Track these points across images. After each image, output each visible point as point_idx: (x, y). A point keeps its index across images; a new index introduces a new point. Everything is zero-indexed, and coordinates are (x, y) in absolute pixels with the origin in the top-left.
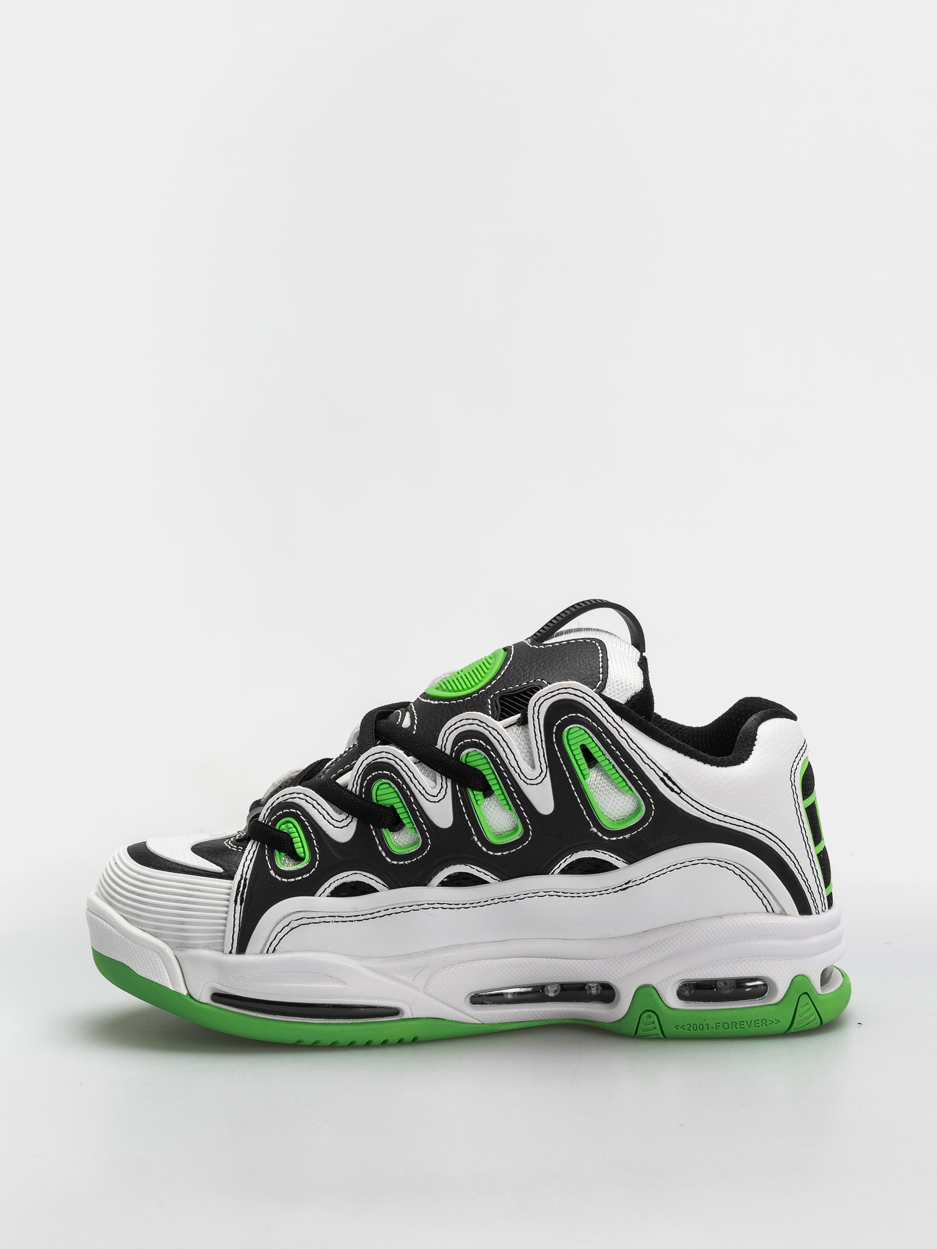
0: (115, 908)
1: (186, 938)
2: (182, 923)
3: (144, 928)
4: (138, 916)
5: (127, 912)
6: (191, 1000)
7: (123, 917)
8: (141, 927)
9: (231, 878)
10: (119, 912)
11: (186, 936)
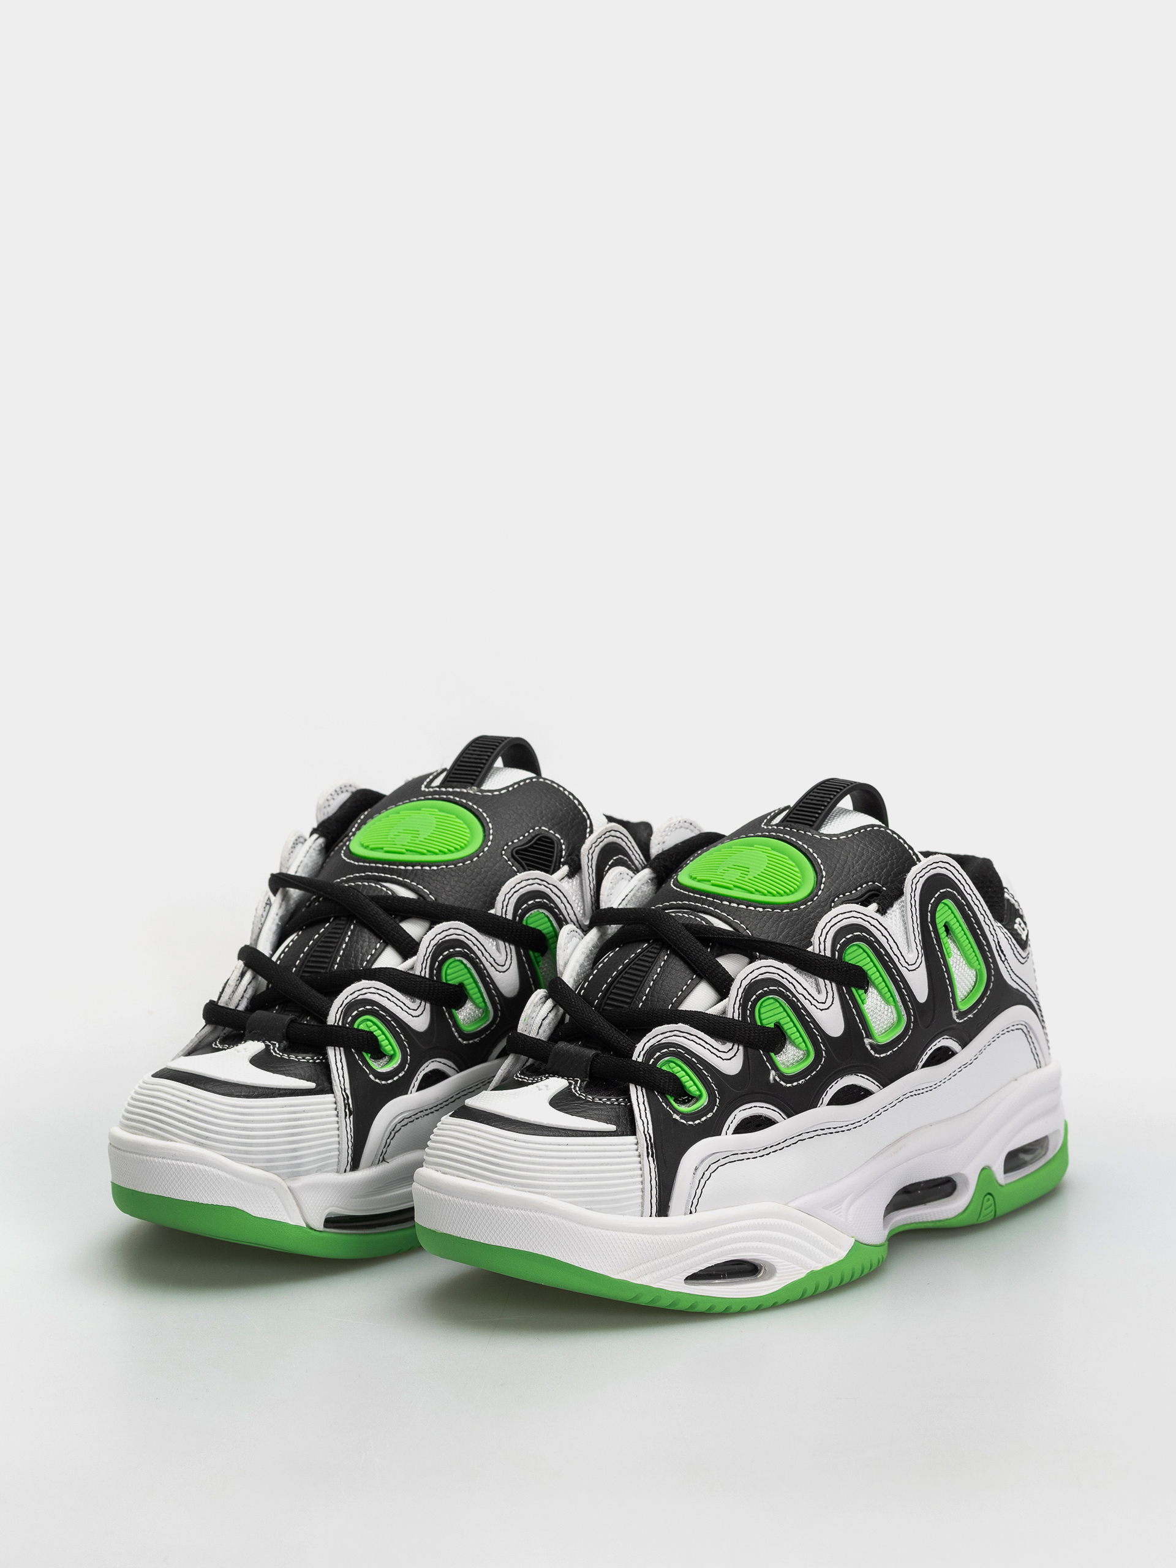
0: (214, 1149)
1: (299, 1165)
2: (295, 1150)
3: (254, 1165)
4: (247, 1152)
5: (232, 1151)
6: (311, 1231)
7: (225, 1156)
8: (251, 1164)
9: (331, 1091)
10: (219, 1152)
11: (298, 1164)
